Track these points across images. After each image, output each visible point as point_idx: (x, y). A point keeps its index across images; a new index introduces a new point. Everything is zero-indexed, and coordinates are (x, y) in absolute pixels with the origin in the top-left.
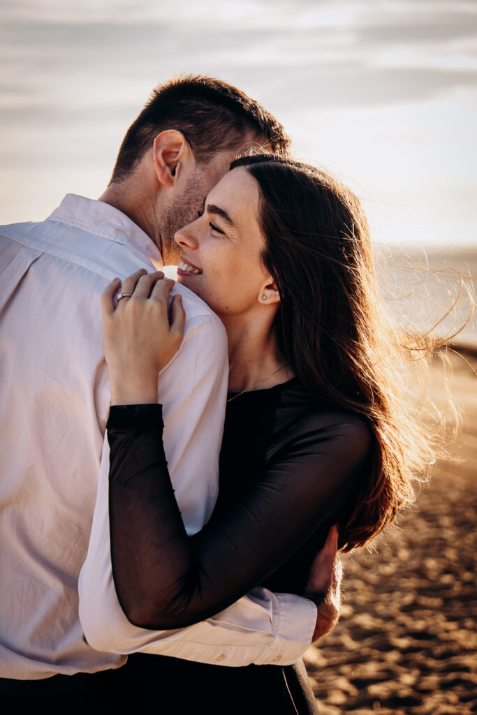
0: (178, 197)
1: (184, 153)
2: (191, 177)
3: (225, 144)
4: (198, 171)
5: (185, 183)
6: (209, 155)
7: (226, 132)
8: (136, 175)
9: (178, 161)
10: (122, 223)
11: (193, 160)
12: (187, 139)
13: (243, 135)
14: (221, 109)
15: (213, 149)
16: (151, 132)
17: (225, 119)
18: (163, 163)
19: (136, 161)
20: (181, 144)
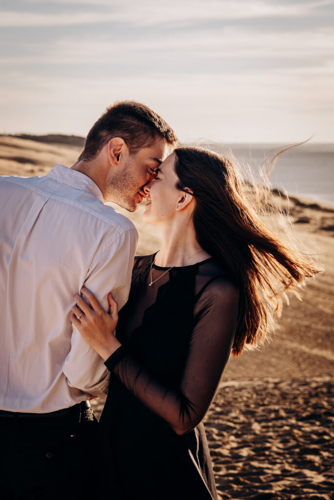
0: (120, 172)
1: (124, 149)
2: (127, 162)
3: (146, 145)
4: (131, 159)
5: (124, 164)
6: (137, 150)
7: (146, 139)
8: (97, 159)
9: (120, 153)
10: (89, 182)
11: (128, 152)
12: (126, 142)
13: (155, 139)
14: (144, 125)
15: (139, 147)
16: (107, 136)
17: (145, 131)
18: (113, 155)
19: (98, 151)
20: (123, 144)
